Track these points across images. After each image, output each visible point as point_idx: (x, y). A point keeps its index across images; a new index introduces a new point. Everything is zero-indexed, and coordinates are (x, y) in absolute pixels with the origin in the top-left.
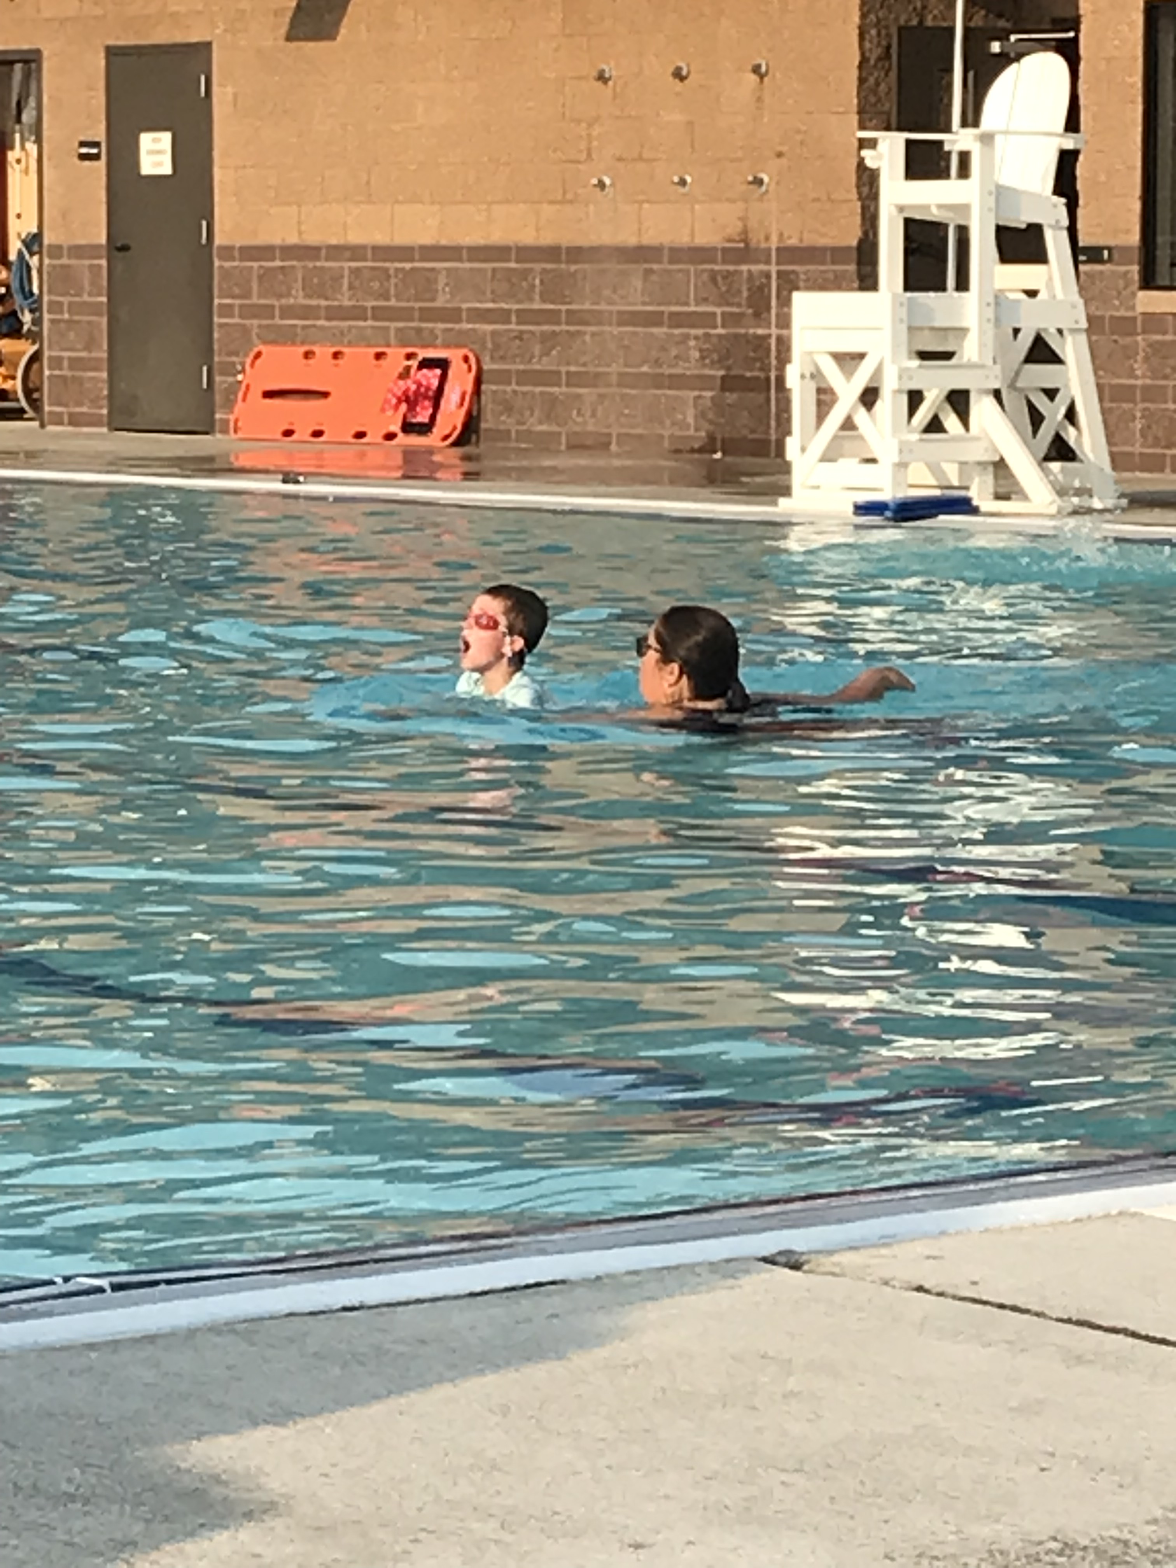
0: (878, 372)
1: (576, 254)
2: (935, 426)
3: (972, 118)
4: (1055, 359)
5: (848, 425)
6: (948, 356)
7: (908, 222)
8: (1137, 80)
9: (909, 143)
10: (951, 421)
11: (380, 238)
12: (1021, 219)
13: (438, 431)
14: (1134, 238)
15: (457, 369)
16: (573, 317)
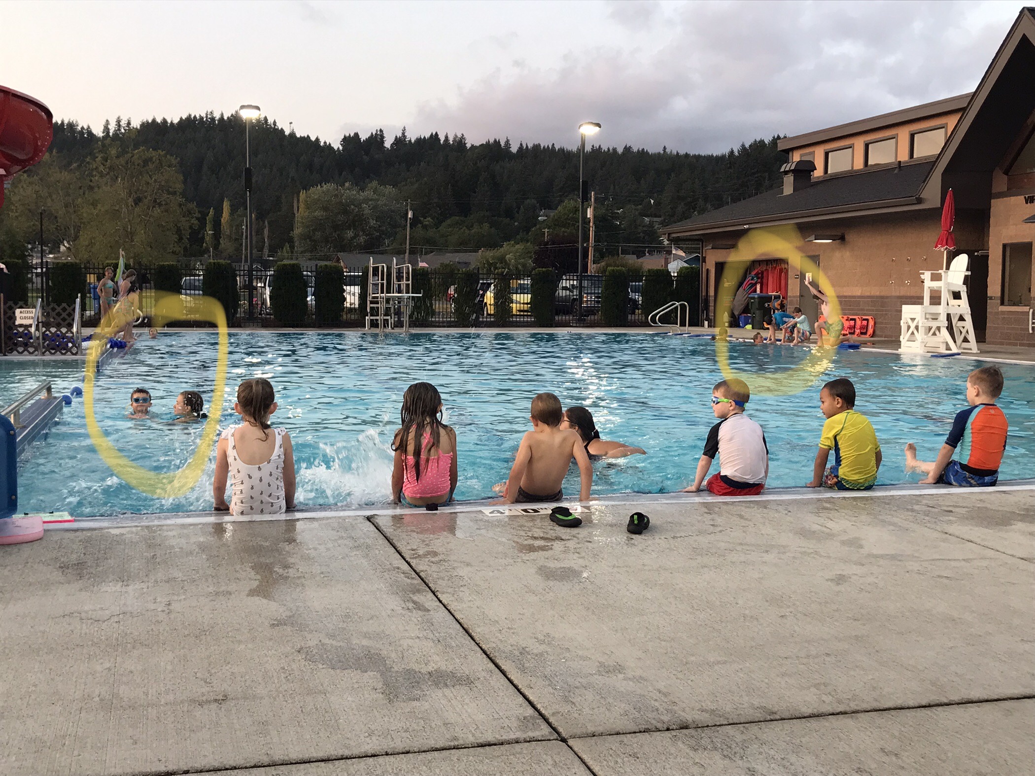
0: (918, 323)
1: (887, 297)
2: (934, 334)
3: (948, 268)
4: (964, 320)
5: (913, 333)
6: (937, 319)
7: (931, 291)
8: (1001, 260)
9: (932, 274)
10: (937, 332)
11: (850, 294)
12: (957, 290)
13: (869, 333)
14: (999, 294)
15: (871, 320)
16: (886, 311)
